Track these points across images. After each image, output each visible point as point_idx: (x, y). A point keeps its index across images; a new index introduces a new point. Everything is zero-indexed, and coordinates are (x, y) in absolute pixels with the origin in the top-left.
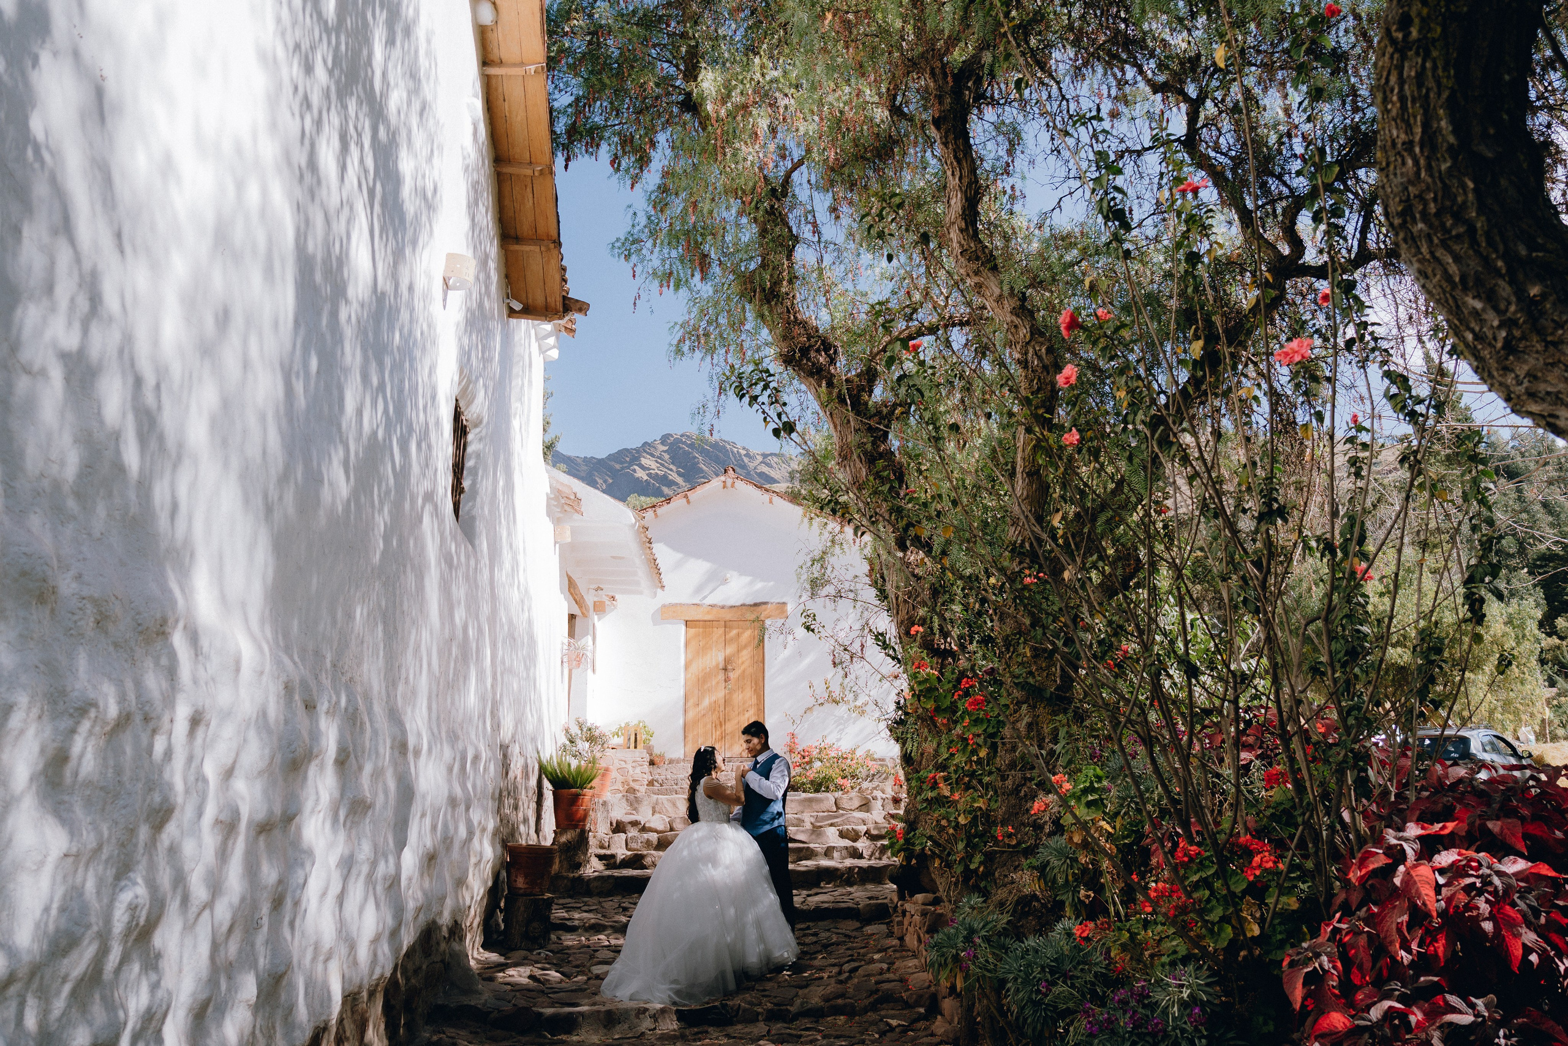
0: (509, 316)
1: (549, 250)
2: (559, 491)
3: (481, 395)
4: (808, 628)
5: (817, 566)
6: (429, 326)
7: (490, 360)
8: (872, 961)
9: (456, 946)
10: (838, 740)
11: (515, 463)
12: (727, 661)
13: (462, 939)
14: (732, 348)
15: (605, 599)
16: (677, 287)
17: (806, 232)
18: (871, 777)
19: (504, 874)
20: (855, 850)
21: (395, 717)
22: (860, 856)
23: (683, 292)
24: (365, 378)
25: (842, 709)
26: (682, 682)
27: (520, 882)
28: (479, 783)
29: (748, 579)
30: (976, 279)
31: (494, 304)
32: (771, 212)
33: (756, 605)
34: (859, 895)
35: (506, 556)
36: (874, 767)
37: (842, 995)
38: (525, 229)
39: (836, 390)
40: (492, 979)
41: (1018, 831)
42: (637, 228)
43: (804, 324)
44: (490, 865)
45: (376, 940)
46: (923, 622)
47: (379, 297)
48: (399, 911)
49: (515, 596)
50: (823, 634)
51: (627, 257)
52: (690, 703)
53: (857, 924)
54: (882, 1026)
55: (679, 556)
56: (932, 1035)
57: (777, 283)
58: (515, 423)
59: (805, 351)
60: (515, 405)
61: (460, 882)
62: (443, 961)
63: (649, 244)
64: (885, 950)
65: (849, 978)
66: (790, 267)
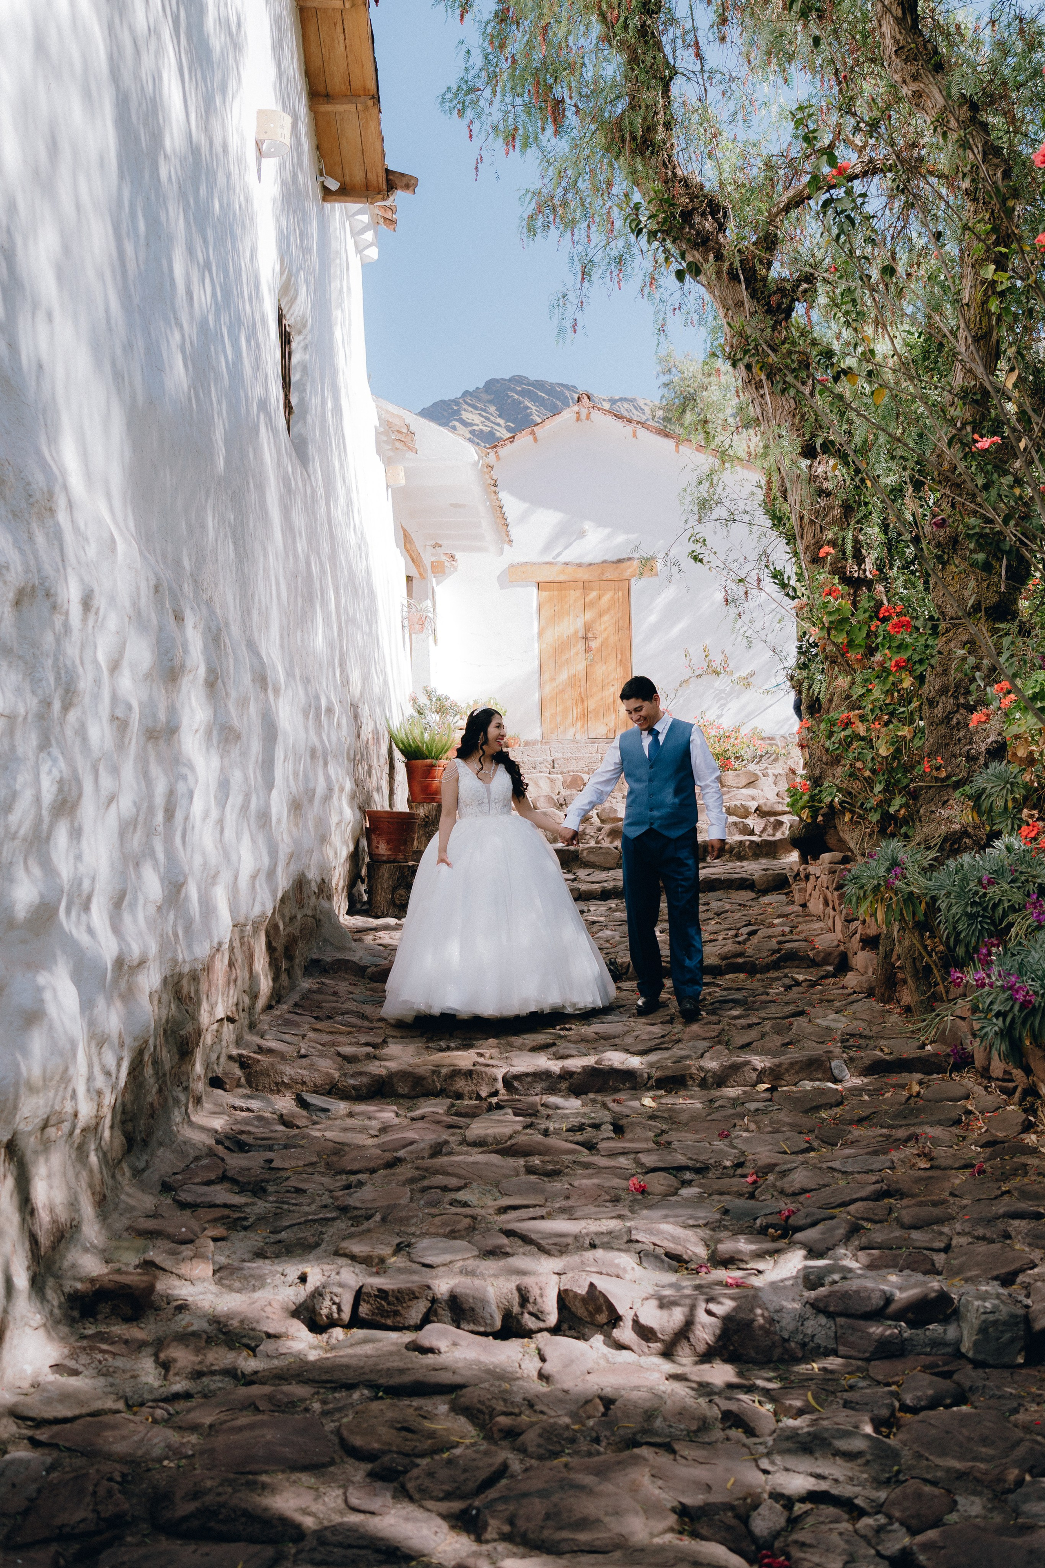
0: (324, 200)
1: (366, 108)
2: (389, 424)
3: (303, 290)
4: (697, 559)
5: (706, 484)
6: (247, 200)
7: (310, 251)
8: (772, 925)
9: (325, 903)
10: (719, 717)
11: (341, 380)
12: (587, 628)
13: (329, 898)
14: (597, 219)
15: (443, 558)
16: (526, 145)
17: (685, 60)
18: (758, 759)
19: (364, 842)
20: (745, 826)
21: (252, 646)
22: (752, 833)
23: (532, 152)
24: (190, 251)
25: (722, 683)
26: (536, 651)
27: (383, 849)
28: (334, 738)
29: (608, 530)
30: (915, 86)
31: (308, 180)
32: (643, 32)
33: (619, 561)
34: (753, 868)
35: (341, 492)
36: (762, 747)
37: (741, 954)
38: (336, 83)
39: (726, 264)
40: (361, 940)
41: (948, 763)
42: (472, 72)
43: (686, 183)
44: (349, 829)
45: (254, 877)
46: (833, 543)
47: (195, 150)
48: (273, 851)
49: (352, 539)
50: (713, 565)
51: (461, 113)
52: (546, 676)
53: (753, 895)
54: (787, 981)
55: (526, 505)
56: (844, 987)
57: (650, 129)
58: (338, 333)
59: (687, 216)
60: (337, 314)
61: (323, 839)
62: (314, 917)
63: (487, 93)
64: (786, 916)
65: (748, 939)
66: (667, 106)
